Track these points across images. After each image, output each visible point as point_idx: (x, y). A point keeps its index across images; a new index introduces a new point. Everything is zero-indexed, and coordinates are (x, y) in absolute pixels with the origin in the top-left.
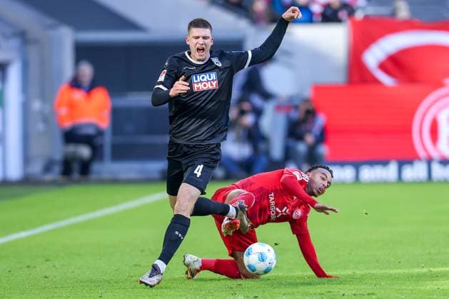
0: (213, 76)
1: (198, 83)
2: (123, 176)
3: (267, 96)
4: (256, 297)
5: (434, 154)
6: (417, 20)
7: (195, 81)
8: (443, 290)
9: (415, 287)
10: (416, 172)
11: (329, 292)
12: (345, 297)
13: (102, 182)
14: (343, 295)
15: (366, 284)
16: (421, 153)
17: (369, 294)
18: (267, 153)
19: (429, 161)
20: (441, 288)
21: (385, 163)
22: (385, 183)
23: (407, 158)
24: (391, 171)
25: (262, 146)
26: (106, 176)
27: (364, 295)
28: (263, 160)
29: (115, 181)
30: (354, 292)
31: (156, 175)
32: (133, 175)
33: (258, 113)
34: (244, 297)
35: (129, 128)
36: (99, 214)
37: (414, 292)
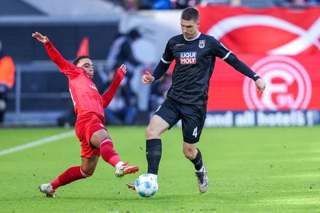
0: (194, 54)
1: (183, 59)
2: (30, 123)
3: (136, 63)
4: (128, 212)
5: (260, 107)
6: (247, 7)
7: (182, 57)
8: (266, 206)
9: (246, 205)
10: (246, 119)
11: (182, 208)
12: (194, 212)
13: (13, 127)
14: (193, 210)
15: (209, 202)
16: (250, 106)
17: (211, 210)
18: (136, 105)
19: (256, 111)
20: (265, 205)
21: (223, 113)
22: (223, 127)
23: (240, 109)
24: (227, 119)
25: (132, 101)
26: (17, 122)
27: (207, 210)
28: (133, 111)
29: (24, 127)
30: (200, 208)
31: (55, 122)
32: (37, 122)
33: (129, 75)
34: (119, 212)
35: (34, 87)
36: (12, 150)
37: (244, 208)
